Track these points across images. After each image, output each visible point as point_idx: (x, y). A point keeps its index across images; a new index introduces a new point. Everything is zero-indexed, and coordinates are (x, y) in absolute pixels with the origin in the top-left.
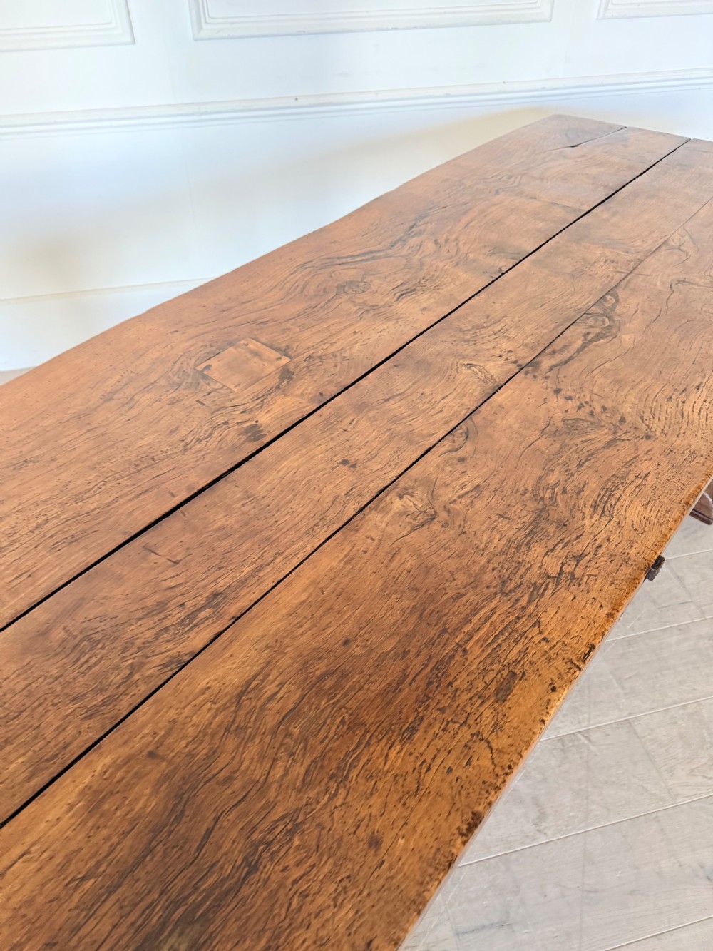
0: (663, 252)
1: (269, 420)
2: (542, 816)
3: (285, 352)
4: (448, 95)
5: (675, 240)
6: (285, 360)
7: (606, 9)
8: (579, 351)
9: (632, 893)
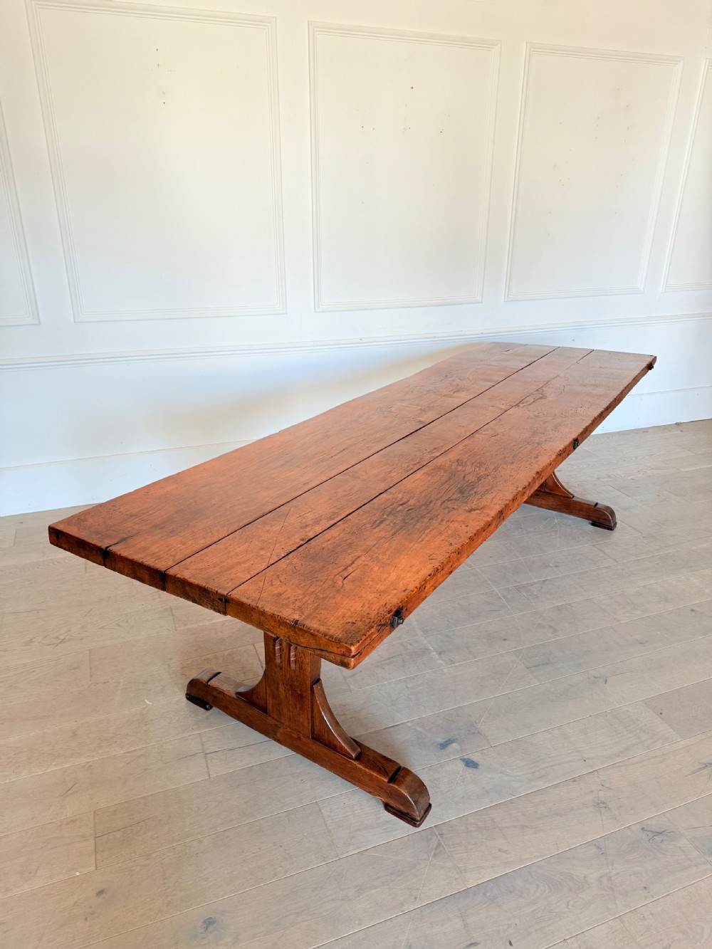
0: (558, 378)
1: (426, 417)
2: (555, 631)
3: (418, 405)
4: (435, 337)
5: (562, 375)
6: (419, 408)
7: (508, 297)
8: (533, 402)
9: (606, 650)
